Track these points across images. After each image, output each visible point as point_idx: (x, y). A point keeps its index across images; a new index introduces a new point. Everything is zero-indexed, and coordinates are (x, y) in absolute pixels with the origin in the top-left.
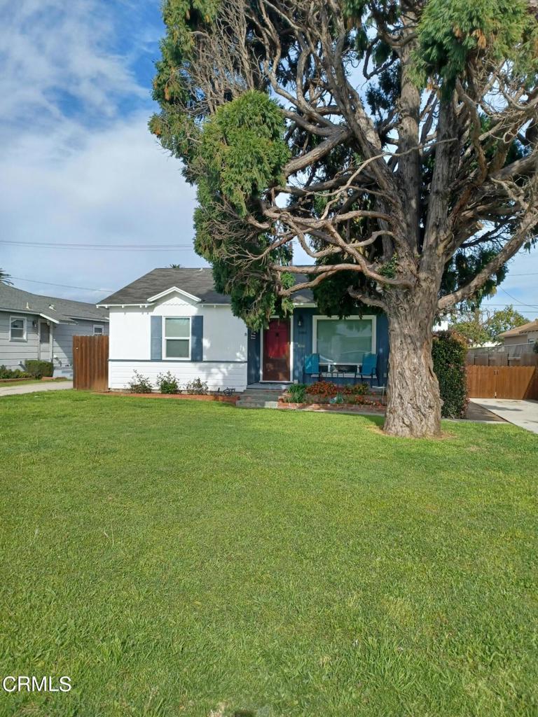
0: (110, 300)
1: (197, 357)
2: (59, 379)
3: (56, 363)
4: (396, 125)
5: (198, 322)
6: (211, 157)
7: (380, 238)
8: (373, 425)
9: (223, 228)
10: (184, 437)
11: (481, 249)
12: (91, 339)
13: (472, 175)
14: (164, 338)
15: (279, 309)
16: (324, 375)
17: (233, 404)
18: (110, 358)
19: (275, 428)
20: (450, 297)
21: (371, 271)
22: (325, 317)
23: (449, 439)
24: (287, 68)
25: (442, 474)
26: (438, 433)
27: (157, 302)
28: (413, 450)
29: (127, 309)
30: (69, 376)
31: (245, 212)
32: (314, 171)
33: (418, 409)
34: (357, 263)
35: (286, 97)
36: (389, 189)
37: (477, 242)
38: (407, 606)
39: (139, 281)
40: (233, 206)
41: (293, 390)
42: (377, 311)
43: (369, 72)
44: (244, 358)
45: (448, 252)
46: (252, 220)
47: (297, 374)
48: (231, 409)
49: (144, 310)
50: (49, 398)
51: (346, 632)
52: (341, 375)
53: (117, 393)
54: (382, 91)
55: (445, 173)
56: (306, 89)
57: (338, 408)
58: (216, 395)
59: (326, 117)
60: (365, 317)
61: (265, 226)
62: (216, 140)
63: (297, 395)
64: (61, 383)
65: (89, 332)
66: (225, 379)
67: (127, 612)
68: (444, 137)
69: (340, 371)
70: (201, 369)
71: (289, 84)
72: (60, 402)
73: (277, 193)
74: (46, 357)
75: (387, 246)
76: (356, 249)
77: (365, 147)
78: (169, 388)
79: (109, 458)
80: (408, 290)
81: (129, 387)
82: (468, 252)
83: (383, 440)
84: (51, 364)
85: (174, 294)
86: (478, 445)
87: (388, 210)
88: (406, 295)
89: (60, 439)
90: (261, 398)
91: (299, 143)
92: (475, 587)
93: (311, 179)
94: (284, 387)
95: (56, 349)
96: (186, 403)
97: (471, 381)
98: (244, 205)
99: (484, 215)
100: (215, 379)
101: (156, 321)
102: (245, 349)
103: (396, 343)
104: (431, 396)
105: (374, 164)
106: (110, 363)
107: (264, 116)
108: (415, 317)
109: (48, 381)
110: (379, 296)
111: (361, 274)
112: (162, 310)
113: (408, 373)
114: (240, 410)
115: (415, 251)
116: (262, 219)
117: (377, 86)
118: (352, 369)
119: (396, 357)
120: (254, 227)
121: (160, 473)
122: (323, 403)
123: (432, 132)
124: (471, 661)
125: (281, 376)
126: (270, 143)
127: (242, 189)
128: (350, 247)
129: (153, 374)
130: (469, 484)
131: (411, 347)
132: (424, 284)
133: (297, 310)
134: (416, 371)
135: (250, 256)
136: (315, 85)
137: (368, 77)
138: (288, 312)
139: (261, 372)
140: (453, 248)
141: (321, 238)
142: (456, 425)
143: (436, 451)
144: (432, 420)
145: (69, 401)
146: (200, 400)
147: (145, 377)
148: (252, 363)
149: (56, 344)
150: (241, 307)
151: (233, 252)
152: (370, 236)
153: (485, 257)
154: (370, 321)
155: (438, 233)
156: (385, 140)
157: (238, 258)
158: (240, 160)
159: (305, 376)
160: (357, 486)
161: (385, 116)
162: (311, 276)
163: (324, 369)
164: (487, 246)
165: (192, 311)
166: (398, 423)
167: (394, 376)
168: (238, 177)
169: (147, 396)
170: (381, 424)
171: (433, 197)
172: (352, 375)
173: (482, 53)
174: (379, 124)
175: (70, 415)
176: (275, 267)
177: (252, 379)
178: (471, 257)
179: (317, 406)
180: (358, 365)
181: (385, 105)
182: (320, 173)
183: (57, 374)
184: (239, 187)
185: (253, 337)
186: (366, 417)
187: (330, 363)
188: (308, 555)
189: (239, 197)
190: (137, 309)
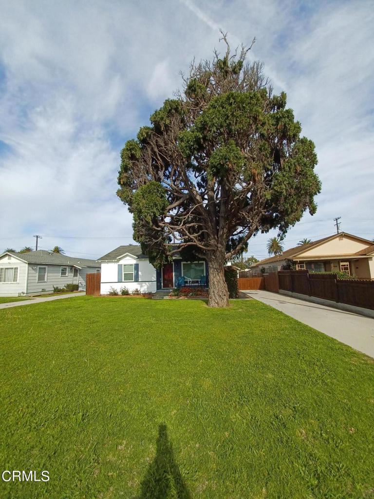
0: (102, 259)
1: (137, 280)
2: (81, 291)
3: (80, 285)
4: (206, 194)
5: (137, 267)
6: (138, 204)
7: (203, 232)
8: (205, 303)
9: (143, 230)
10: (128, 313)
11: (239, 236)
12: (94, 275)
13: (233, 210)
14: (123, 273)
15: (167, 260)
16: (186, 285)
17: (151, 298)
18: (101, 282)
19: (166, 307)
20: (230, 254)
21: (200, 245)
22: (185, 263)
23: (231, 307)
24: (168, 174)
25: (228, 321)
26: (228, 305)
27: (120, 259)
28: (218, 313)
29: (108, 262)
30: (85, 290)
31: (151, 224)
32: (179, 209)
33: (220, 296)
34: (195, 242)
35: (167, 183)
36: (205, 215)
37: (237, 234)
38: (211, 382)
39: (114, 251)
40: (147, 222)
41: (175, 291)
42: (204, 259)
43: (196, 176)
44: (155, 280)
45: (228, 237)
46: (154, 227)
47: (176, 285)
48: (149, 300)
49: (115, 262)
50: (74, 300)
51: (184, 397)
52: (193, 284)
53: (104, 296)
54: (202, 182)
55: (224, 210)
56: (174, 181)
57: (191, 297)
58: (144, 295)
59: (182, 191)
60: (200, 262)
61: (159, 229)
62: (140, 198)
63: (176, 293)
64: (81, 294)
65: (94, 271)
66: (147, 288)
67: (88, 399)
68: (223, 198)
69: (192, 283)
70: (138, 284)
71: (169, 179)
72: (79, 301)
73: (165, 217)
74: (75, 283)
75: (206, 236)
76: (194, 237)
77: (196, 201)
78: (125, 293)
79: (94, 325)
80: (214, 252)
81: (109, 293)
82: (235, 237)
83: (208, 309)
84: (78, 285)
85: (127, 255)
86: (242, 309)
87: (205, 223)
88: (213, 253)
89: (75, 318)
90: (162, 295)
91: (173, 199)
92: (238, 370)
93: (178, 212)
94: (171, 290)
95: (80, 279)
96: (131, 299)
97: (240, 284)
98: (151, 222)
99: (239, 225)
100: (144, 288)
101: (120, 266)
102: (155, 275)
103: (211, 271)
104: (224, 291)
105: (199, 207)
106: (101, 284)
107: (158, 190)
108: (217, 261)
109: (76, 292)
110: (205, 254)
111: (196, 246)
112: (122, 262)
113: (216, 283)
114: (153, 301)
115: (216, 237)
116: (158, 226)
117: (200, 181)
118: (197, 282)
119: (211, 277)
120: (155, 230)
121: (115, 330)
122: (186, 296)
123: (219, 196)
124: (234, 404)
125: (170, 285)
126: (160, 199)
127: (150, 215)
128: (192, 236)
129: (119, 288)
130: (238, 325)
131: (217, 272)
132: (219, 249)
133: (174, 261)
134: (219, 282)
135: (154, 240)
136: (178, 180)
137: (196, 178)
138: (171, 261)
139: (162, 284)
140: (229, 236)
141: (182, 233)
142: (235, 301)
143: (227, 312)
144: (225, 300)
145: (83, 301)
146: (137, 297)
147: (115, 289)
148: (158, 281)
149: (80, 277)
150: (152, 260)
151: (147, 239)
152: (199, 232)
153: (241, 239)
154: (203, 263)
155: (223, 230)
156: (204, 199)
157: (149, 241)
158: (149, 206)
159: (179, 286)
160: (195, 329)
161: (203, 191)
162: (179, 247)
163: (186, 282)
164: (241, 235)
165: (134, 262)
166: (213, 302)
167: (211, 284)
168: (149, 212)
169: (116, 297)
170: (207, 302)
171: (221, 218)
172: (197, 284)
173: (230, 169)
174: (201, 193)
175: (82, 307)
176: (164, 244)
177: (159, 287)
178: (236, 239)
179: (184, 297)
180: (199, 280)
181: (203, 187)
182: (181, 210)
183: (80, 289)
184: (149, 215)
185: (158, 271)
186: (202, 300)
187: (189, 280)
188: (173, 363)
189: (149, 219)
190: (112, 262)
